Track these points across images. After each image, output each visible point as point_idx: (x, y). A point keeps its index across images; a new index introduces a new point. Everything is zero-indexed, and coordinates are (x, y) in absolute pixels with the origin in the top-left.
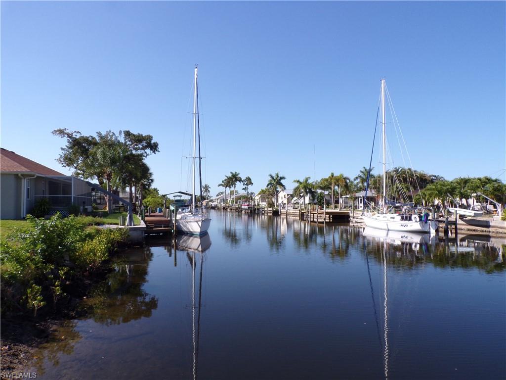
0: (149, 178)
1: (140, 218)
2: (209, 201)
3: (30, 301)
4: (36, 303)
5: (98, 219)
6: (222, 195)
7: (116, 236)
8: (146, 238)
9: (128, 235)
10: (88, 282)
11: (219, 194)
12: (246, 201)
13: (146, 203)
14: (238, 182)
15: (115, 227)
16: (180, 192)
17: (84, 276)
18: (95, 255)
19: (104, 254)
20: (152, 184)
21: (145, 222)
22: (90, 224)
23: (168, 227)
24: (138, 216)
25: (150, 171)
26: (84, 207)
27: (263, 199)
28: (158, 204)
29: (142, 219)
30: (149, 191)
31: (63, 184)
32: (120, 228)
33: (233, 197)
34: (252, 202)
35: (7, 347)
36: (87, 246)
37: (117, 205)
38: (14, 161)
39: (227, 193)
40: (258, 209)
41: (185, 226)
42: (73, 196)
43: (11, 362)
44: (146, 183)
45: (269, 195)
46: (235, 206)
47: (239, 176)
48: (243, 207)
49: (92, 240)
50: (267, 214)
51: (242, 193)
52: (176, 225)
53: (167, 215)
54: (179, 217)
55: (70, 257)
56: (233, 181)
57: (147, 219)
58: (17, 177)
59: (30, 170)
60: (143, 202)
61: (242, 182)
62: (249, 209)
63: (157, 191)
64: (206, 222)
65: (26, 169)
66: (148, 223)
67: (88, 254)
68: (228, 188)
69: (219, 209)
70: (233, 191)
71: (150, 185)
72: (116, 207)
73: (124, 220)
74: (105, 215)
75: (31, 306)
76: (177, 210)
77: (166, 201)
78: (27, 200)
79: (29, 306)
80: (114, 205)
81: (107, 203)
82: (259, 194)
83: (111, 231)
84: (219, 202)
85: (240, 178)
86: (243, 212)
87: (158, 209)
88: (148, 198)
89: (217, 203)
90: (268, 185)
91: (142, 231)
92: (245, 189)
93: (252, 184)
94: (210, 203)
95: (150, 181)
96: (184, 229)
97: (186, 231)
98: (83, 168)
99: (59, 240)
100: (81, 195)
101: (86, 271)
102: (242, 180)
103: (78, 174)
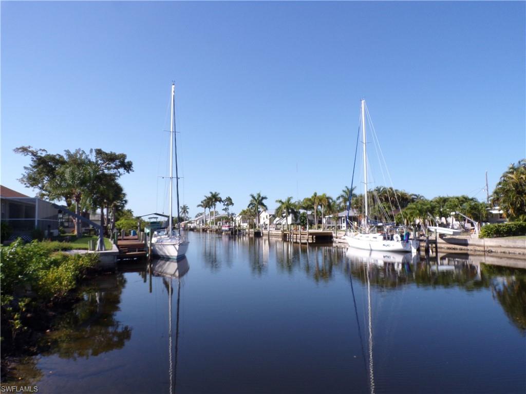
0: (122, 199)
1: (112, 242)
2: (188, 223)
5: (65, 244)
6: (201, 216)
7: (85, 262)
8: (119, 263)
9: (99, 261)
10: (51, 313)
11: (198, 215)
12: (226, 223)
13: (119, 226)
14: (218, 202)
15: (84, 252)
16: (156, 214)
17: (48, 307)
19: (71, 282)
21: (118, 246)
22: (56, 250)
23: (143, 251)
24: (110, 240)
25: (123, 192)
27: (244, 220)
28: (132, 227)
29: (114, 243)
30: (123, 212)
31: (26, 207)
32: (89, 254)
33: (213, 218)
34: (232, 223)
36: (52, 274)
37: (87, 229)
39: (207, 214)
40: (239, 231)
41: (160, 250)
42: (36, 219)
44: (119, 204)
45: (250, 216)
46: (215, 227)
47: (219, 196)
48: (223, 228)
49: (58, 267)
50: (249, 235)
51: (222, 213)
52: (151, 249)
53: (141, 238)
54: (154, 240)
55: (32, 287)
56: (212, 202)
57: (119, 243)
60: (116, 225)
61: (223, 202)
62: (229, 230)
63: (131, 213)
64: (183, 246)
66: (121, 248)
67: (53, 283)
68: (207, 208)
69: (198, 231)
70: (213, 212)
73: (94, 244)
74: (73, 239)
77: (140, 223)
80: (84, 229)
81: (76, 227)
82: (240, 215)
83: (79, 257)
84: (198, 223)
85: (220, 198)
86: (223, 233)
87: (132, 231)
88: (121, 220)
89: (196, 225)
90: (249, 205)
91: (114, 256)
92: (225, 210)
93: (232, 204)
94: (189, 225)
95: (124, 202)
96: (161, 253)
97: (163, 255)
98: (49, 189)
99: (19, 268)
100: (46, 218)
101: (50, 301)
102: (223, 200)
103: (43, 195)
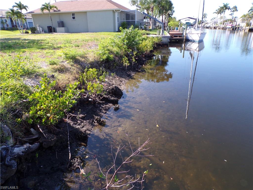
0: (172, 10)
1: (167, 32)
2: (206, 24)
3: (124, 63)
4: (127, 64)
5: (148, 32)
6: (214, 19)
7: (156, 40)
8: (170, 42)
9: (162, 40)
10: (144, 59)
11: (213, 19)
12: (230, 23)
13: (170, 25)
14: (227, 10)
15: (155, 36)
16: (189, 18)
17: (142, 57)
18: (147, 48)
19: (151, 48)
20: (173, 13)
21: (170, 34)
22: (144, 34)
23: (181, 37)
24: (166, 31)
25: (173, 6)
26: (141, 26)
27: (243, 21)
28: (176, 26)
29: (168, 33)
30: (172, 18)
31: (132, 15)
32: (158, 37)
33: (222, 20)
34: (234, 23)
35: (118, 78)
36: (144, 43)
37: (155, 26)
38: (112, 3)
39: (218, 18)
40: (238, 28)
41: (190, 37)
42: (136, 20)
43: (120, 83)
44: (170, 13)
45: (248, 18)
46: (222, 26)
48: (228, 27)
49: (146, 41)
50: (245, 30)
52: (185, 36)
53: (181, 30)
54: (187, 31)
55: (137, 48)
56: (223, 10)
57: (170, 33)
58: (114, 11)
59: (118, 7)
60: (168, 24)
61: (230, 9)
62: (231, 28)
63: (175, 19)
64: (203, 34)
65: (117, 7)
66: (171, 35)
67: (144, 47)
68: (219, 14)
69: (211, 28)
70: (222, 17)
71: (172, 15)
72: (155, 27)
73: (160, 32)
74: (151, 30)
75: (125, 65)
76: (187, 27)
77: (180, 23)
78: (118, 23)
79: (124, 65)
80: (154, 26)
81: (151, 25)
82: (241, 17)
83: (153, 38)
84: (212, 24)
85: (229, 7)
86: (227, 30)
87: (176, 28)
88: (171, 22)
89: (210, 25)
90: (249, 11)
91: (168, 38)
92: (231, 14)
93: (237, 10)
94: (206, 25)
95: (173, 12)
96: (190, 38)
97: (191, 40)
98: (140, 6)
99: (133, 39)
100: (140, 20)
101: (143, 55)
102: (231, 8)
103: (138, 9)
